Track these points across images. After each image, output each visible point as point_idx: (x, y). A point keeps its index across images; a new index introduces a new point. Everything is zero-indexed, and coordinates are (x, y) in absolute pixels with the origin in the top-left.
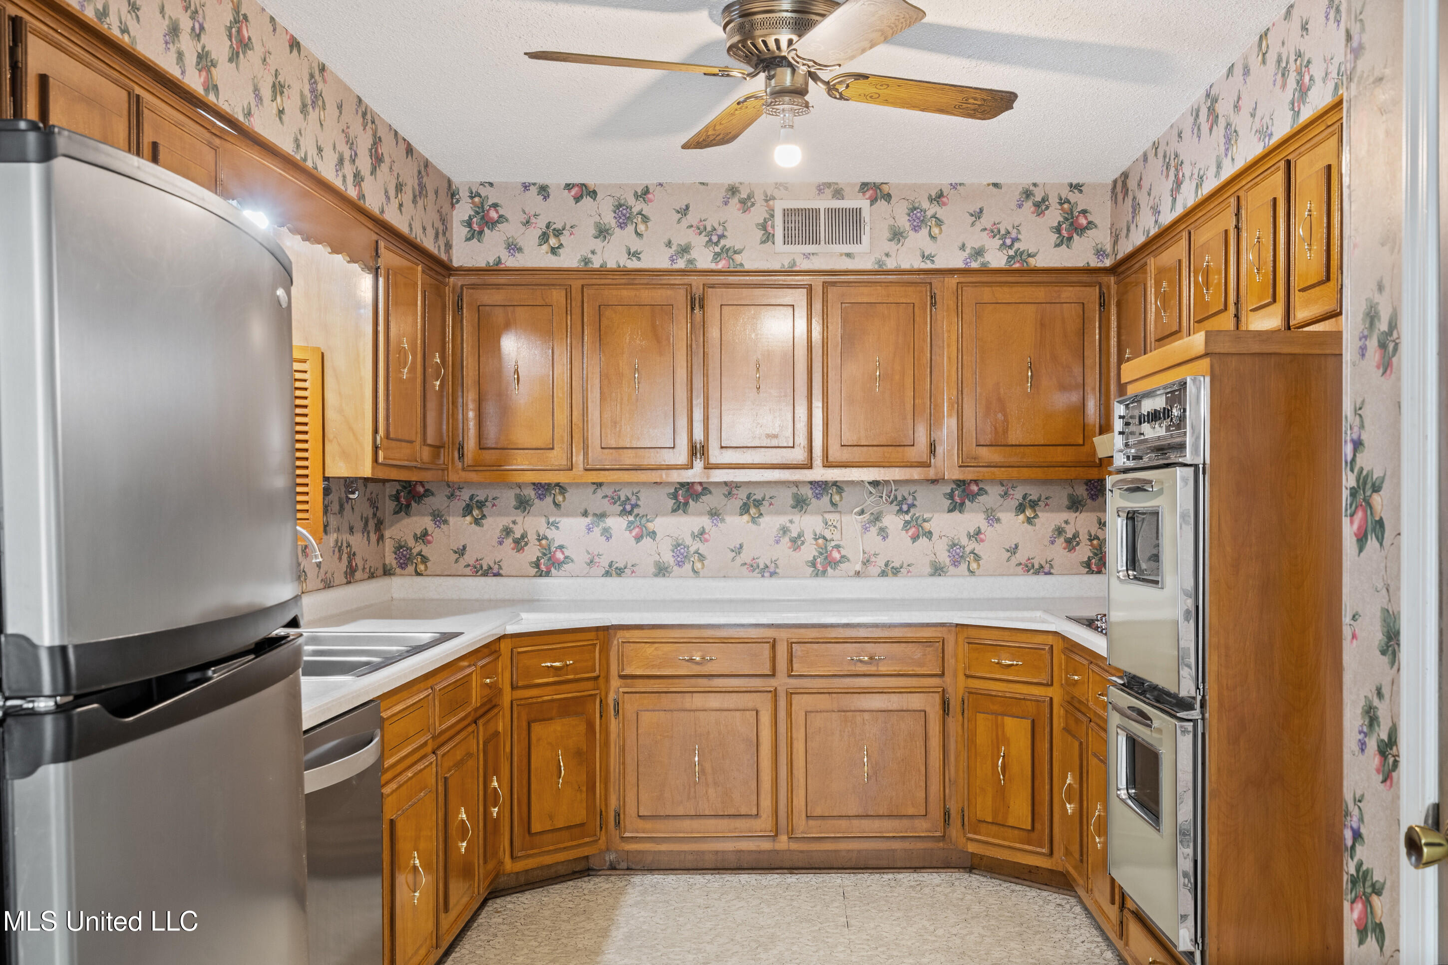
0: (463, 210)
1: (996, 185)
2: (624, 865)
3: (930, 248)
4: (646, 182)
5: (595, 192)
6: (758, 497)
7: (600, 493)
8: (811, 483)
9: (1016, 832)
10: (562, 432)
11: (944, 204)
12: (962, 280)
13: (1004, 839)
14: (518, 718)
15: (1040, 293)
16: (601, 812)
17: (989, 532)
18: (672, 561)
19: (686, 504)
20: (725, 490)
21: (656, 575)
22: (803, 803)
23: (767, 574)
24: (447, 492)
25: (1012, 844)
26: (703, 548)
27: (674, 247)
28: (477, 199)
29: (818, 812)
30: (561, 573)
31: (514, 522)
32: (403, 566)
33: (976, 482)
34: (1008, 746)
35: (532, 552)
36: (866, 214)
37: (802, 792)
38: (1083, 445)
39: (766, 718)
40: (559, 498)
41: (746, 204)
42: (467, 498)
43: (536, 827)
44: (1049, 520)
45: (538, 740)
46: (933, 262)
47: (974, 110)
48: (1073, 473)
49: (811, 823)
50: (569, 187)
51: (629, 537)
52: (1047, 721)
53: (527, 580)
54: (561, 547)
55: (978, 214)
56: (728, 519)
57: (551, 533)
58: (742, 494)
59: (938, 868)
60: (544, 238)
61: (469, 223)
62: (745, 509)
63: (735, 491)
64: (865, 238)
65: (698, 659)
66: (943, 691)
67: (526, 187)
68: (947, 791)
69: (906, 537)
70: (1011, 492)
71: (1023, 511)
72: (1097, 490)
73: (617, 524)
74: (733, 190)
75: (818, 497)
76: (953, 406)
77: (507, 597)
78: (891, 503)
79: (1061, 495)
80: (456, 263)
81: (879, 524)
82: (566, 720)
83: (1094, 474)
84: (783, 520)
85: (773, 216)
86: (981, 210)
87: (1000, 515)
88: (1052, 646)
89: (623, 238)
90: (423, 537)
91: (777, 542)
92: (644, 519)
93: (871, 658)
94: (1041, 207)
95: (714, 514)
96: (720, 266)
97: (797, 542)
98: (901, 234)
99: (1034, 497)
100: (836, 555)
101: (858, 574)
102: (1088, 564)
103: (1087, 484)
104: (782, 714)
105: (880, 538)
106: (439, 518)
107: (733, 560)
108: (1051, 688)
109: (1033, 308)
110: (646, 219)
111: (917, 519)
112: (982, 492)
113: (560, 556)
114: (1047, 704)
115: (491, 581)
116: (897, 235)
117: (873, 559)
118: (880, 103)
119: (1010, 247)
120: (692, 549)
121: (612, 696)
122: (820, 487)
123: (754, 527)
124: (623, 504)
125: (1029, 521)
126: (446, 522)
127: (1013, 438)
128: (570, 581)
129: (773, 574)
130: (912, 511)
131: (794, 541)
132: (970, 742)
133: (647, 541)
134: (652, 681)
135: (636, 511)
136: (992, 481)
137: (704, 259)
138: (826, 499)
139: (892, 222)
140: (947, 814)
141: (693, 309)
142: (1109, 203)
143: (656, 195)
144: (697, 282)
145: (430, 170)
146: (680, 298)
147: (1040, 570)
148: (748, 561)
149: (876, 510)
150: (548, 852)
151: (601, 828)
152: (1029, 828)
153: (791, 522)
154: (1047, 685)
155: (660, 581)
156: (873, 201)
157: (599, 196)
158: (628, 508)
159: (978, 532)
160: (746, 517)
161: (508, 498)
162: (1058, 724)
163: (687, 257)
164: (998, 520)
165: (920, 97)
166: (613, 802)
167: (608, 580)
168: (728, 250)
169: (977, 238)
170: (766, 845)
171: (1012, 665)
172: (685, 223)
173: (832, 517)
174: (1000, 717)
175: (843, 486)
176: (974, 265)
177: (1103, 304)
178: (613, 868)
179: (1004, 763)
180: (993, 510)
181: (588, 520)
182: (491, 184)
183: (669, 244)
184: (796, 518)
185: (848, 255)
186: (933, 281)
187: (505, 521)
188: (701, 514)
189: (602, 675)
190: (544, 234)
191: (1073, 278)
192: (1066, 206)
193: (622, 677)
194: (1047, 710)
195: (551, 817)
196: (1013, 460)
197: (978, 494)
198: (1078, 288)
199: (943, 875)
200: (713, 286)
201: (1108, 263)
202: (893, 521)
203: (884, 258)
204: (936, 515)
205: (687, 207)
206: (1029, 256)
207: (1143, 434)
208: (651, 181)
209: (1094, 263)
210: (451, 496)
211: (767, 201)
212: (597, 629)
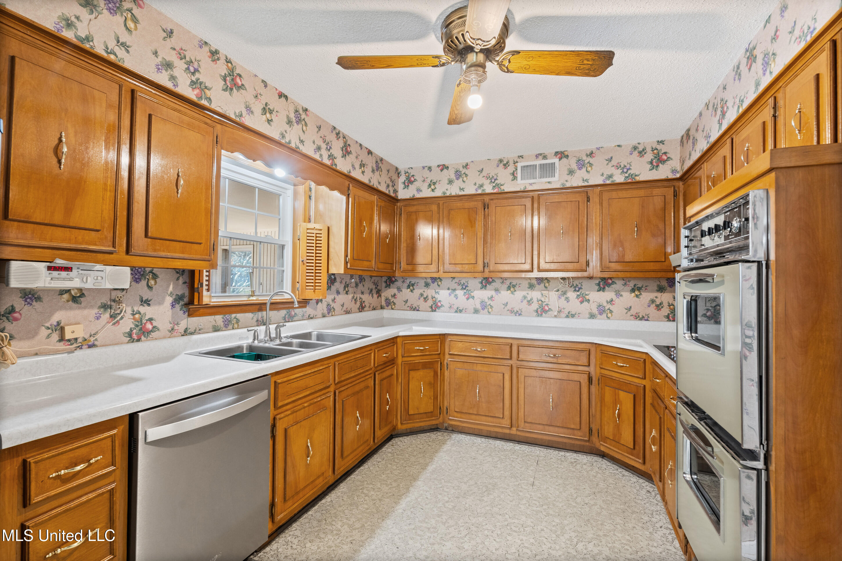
0: (403, 178)
1: (619, 146)
2: (450, 429)
3: (586, 176)
4: (467, 161)
5: (448, 167)
6: (514, 284)
7: (454, 281)
8: (536, 278)
9: (625, 447)
10: (435, 258)
11: (594, 157)
12: (602, 189)
13: (619, 449)
14: (404, 369)
15: (642, 193)
16: (440, 408)
17: (617, 301)
18: (480, 308)
19: (486, 286)
20: (501, 281)
21: (474, 313)
22: (523, 416)
23: (517, 315)
24: (402, 280)
25: (623, 453)
26: (492, 303)
27: (477, 185)
28: (407, 174)
29: (529, 420)
30: (440, 311)
31: (424, 292)
32: (387, 306)
33: (611, 278)
34: (621, 405)
35: (430, 302)
36: (557, 165)
37: (522, 411)
38: (665, 261)
39: (507, 377)
40: (440, 283)
41: (506, 165)
42: (408, 282)
43: (411, 412)
44: (647, 296)
45: (413, 378)
46: (588, 182)
47: (589, 69)
48: (659, 275)
49: (526, 424)
50: (439, 166)
51: (464, 298)
52: (642, 397)
53: (427, 313)
54: (440, 301)
55: (610, 159)
56: (502, 292)
57: (437, 296)
58: (508, 282)
59: (586, 453)
60: (430, 186)
61: (404, 183)
62: (509, 288)
63: (505, 281)
64: (557, 175)
65: (479, 350)
66: (589, 373)
67: (424, 168)
68: (591, 419)
69: (578, 302)
70: (628, 283)
71: (634, 292)
72: (672, 282)
73: (460, 293)
74: (501, 161)
75: (539, 284)
76: (597, 245)
77: (421, 319)
78: (571, 287)
79: (653, 285)
80: (399, 198)
81: (565, 296)
82: (425, 370)
83: (670, 275)
84: (524, 293)
85: (517, 169)
86: (612, 158)
87: (622, 293)
88: (645, 360)
89: (458, 183)
90: (394, 296)
91: (522, 302)
92: (470, 292)
93: (555, 355)
94: (642, 153)
95: (497, 290)
96: (495, 191)
97: (530, 302)
98: (573, 172)
99: (640, 286)
100: (546, 308)
101: (556, 316)
102: (668, 317)
103: (667, 280)
104: (514, 376)
105: (566, 302)
106: (399, 289)
107: (504, 308)
108: (645, 381)
109: (638, 199)
110: (466, 175)
111: (583, 294)
112: (613, 283)
113: (439, 304)
114: (642, 388)
115: (415, 312)
116: (571, 172)
117: (563, 310)
118: (531, 73)
119: (626, 173)
120: (488, 304)
121: (446, 361)
122: (540, 280)
123: (512, 296)
124: (462, 285)
125: (637, 296)
126: (401, 291)
127: (627, 259)
128: (443, 314)
129: (520, 315)
130: (581, 290)
131: (529, 302)
132: (602, 399)
133: (471, 300)
134: (462, 357)
135: (467, 288)
136: (618, 278)
137: (489, 189)
138: (542, 285)
139: (569, 167)
140: (590, 430)
141: (484, 209)
142: (679, 148)
143: (471, 165)
144: (487, 199)
145: (383, 162)
146: (480, 205)
147: (642, 319)
148: (510, 309)
149: (564, 289)
150: (417, 422)
151: (440, 414)
152: (632, 447)
153: (528, 294)
154: (642, 378)
155: (476, 315)
156: (560, 159)
157: (450, 168)
158: (464, 287)
159: (612, 300)
160: (509, 292)
161: (422, 283)
162: (648, 400)
163: (482, 188)
164: (621, 296)
165: (554, 64)
166: (446, 404)
167: (456, 314)
168: (498, 185)
169: (609, 170)
170: (507, 431)
171: (623, 366)
172: (482, 175)
173: (545, 293)
174: (617, 390)
175: (550, 280)
176: (608, 182)
177: (675, 195)
178: (446, 429)
179: (618, 412)
180: (619, 291)
181: (450, 291)
182: (412, 168)
183: (475, 184)
184: (530, 292)
185: (549, 182)
186: (588, 191)
187: (421, 291)
188: (491, 290)
189: (442, 353)
190: (430, 184)
191: (659, 184)
192: (655, 151)
193: (450, 354)
194: (642, 392)
195: (418, 409)
196: (627, 269)
197: (611, 284)
198: (662, 189)
199: (589, 457)
200: (492, 200)
201: (678, 175)
202: (572, 295)
203: (565, 182)
204: (592, 293)
205: (482, 169)
206: (636, 176)
207: (704, 245)
208: (468, 161)
209: (671, 176)
210: (403, 282)
211: (514, 164)
212: (440, 335)
